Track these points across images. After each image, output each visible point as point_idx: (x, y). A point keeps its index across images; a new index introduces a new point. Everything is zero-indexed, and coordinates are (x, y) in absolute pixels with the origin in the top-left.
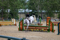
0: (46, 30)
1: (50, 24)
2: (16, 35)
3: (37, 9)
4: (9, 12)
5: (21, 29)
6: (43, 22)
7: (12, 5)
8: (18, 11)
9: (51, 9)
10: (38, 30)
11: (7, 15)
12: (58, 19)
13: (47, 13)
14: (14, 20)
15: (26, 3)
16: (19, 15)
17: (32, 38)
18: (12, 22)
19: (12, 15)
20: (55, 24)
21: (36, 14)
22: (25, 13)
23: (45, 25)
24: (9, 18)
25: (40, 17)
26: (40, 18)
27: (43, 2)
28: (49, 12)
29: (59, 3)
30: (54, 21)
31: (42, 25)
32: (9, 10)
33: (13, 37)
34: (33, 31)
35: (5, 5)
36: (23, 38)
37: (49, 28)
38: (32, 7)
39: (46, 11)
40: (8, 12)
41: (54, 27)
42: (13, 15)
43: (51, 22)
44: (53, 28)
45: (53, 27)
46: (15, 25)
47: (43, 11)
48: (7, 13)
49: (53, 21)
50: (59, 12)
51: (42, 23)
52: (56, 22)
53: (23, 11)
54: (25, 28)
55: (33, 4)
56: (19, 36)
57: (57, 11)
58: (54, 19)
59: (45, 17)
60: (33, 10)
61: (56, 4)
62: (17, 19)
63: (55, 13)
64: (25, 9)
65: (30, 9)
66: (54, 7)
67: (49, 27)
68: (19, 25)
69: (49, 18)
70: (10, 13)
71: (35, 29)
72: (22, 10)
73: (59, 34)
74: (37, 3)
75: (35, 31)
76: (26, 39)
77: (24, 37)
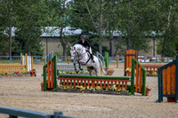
0: (124, 89)
1: (135, 71)
3: (96, 25)
4: (13, 34)
5: (48, 87)
6: (114, 63)
7: (21, 13)
8: (41, 33)
9: (137, 26)
10: (98, 88)
11: (6, 44)
12: (158, 57)
13: (125, 39)
14: (29, 58)
15: (64, 9)
16: (43, 43)
17: (83, 111)
18: (24, 64)
19: (24, 45)
20: (151, 72)
21: (94, 40)
22: (60, 37)
23: (121, 75)
24: (13, 54)
25: (105, 50)
26: (107, 54)
27: (114, 5)
28: (133, 35)
29: (161, 10)
30: (148, 61)
32: (13, 29)
33: (26, 109)
34: (86, 91)
35: (1, 16)
36: (55, 113)
37: (132, 83)
38: (81, 19)
39: (122, 31)
40: (10, 34)
41: (147, 79)
42: (26, 44)
43: (139, 66)
44: (144, 82)
45: (144, 80)
46: (33, 73)
47: (115, 33)
48: (7, 39)
49: (143, 61)
50: (160, 34)
51: (111, 67)
52: (152, 64)
53: (57, 33)
54: (62, 83)
55: (86, 11)
57: (157, 32)
58: (148, 55)
59: (119, 50)
60: (86, 30)
61: (152, 11)
62: (37, 55)
63: (150, 37)
64: (62, 26)
65: (75, 25)
66: (147, 21)
67: (132, 78)
68: (44, 75)
69: (131, 51)
70: (16, 39)
71: (90, 85)
72: (51, 28)
73: (160, 100)
74: (98, 9)
75: (92, 92)
76: (65, 114)
77: (59, 109)
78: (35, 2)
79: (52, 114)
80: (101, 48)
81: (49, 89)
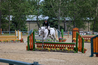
0: (72, 50)
1: (78, 40)
2: (22, 58)
3: (57, 14)
4: (11, 19)
5: (30, 48)
6: (66, 35)
7: (15, 8)
8: (26, 19)
9: (79, 15)
10: (58, 49)
11: (7, 25)
12: (91, 32)
13: (73, 22)
14: (20, 33)
15: (39, 5)
16: (27, 24)
17: (49, 62)
18: (17, 36)
19: (17, 25)
20: (87, 40)
21: (55, 23)
22: (37, 21)
24: (11, 30)
25: (61, 28)
26: (62, 30)
27: (67, 3)
28: (77, 20)
29: (92, 6)
30: (85, 34)
31: (65, 40)
32: (11, 17)
33: (18, 60)
34: (51, 51)
35: (4, 9)
36: (34, 63)
37: (77, 46)
38: (48, 11)
39: (71, 18)
40: (9, 19)
41: (85, 44)
43: (80, 37)
44: (83, 46)
45: (83, 44)
46: (22, 41)
47: (67, 19)
48: (8, 22)
49: (82, 34)
51: (65, 37)
53: (35, 19)
54: (38, 46)
55: (51, 7)
56: (27, 58)
57: (90, 18)
58: (85, 31)
59: (69, 28)
60: (51, 16)
61: (87, 7)
62: (24, 31)
63: (87, 21)
64: (38, 15)
65: (45, 14)
66: (85, 12)
67: (77, 44)
69: (76, 29)
70: (13, 22)
71: (53, 47)
72: (32, 16)
73: (92, 56)
74: (57, 6)
75: (54, 51)
76: (39, 63)
77: (36, 61)
78: (23, 2)
79: (33, 63)
80: (59, 27)
81: (31, 50)
